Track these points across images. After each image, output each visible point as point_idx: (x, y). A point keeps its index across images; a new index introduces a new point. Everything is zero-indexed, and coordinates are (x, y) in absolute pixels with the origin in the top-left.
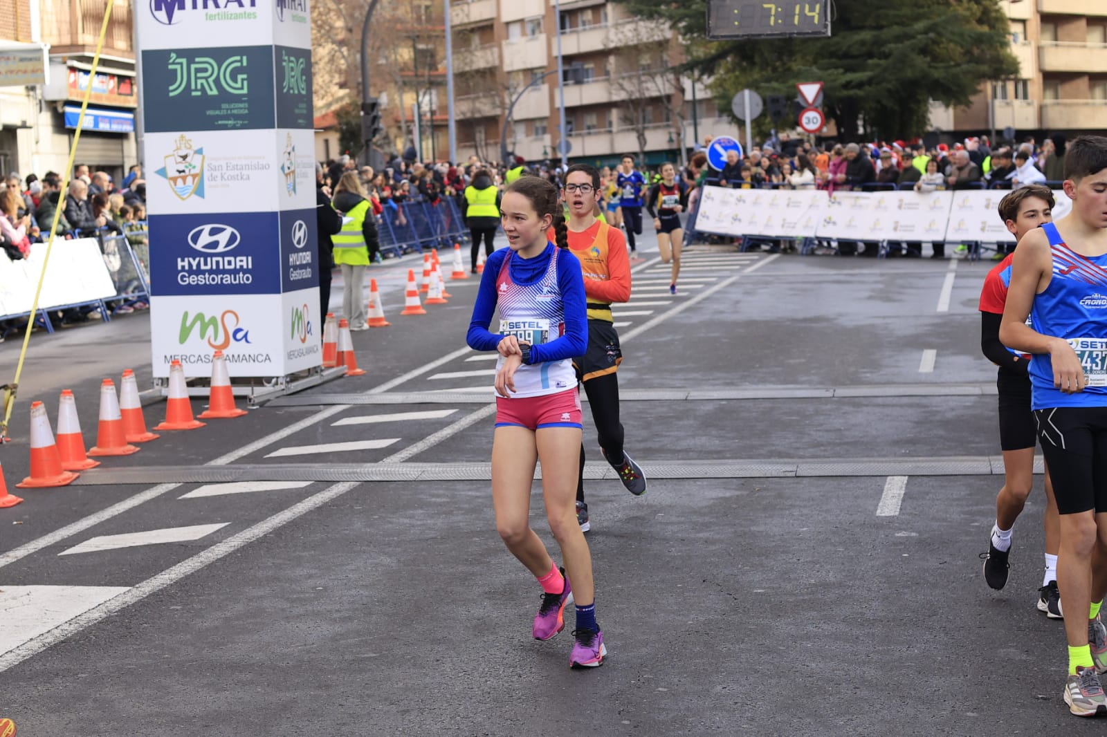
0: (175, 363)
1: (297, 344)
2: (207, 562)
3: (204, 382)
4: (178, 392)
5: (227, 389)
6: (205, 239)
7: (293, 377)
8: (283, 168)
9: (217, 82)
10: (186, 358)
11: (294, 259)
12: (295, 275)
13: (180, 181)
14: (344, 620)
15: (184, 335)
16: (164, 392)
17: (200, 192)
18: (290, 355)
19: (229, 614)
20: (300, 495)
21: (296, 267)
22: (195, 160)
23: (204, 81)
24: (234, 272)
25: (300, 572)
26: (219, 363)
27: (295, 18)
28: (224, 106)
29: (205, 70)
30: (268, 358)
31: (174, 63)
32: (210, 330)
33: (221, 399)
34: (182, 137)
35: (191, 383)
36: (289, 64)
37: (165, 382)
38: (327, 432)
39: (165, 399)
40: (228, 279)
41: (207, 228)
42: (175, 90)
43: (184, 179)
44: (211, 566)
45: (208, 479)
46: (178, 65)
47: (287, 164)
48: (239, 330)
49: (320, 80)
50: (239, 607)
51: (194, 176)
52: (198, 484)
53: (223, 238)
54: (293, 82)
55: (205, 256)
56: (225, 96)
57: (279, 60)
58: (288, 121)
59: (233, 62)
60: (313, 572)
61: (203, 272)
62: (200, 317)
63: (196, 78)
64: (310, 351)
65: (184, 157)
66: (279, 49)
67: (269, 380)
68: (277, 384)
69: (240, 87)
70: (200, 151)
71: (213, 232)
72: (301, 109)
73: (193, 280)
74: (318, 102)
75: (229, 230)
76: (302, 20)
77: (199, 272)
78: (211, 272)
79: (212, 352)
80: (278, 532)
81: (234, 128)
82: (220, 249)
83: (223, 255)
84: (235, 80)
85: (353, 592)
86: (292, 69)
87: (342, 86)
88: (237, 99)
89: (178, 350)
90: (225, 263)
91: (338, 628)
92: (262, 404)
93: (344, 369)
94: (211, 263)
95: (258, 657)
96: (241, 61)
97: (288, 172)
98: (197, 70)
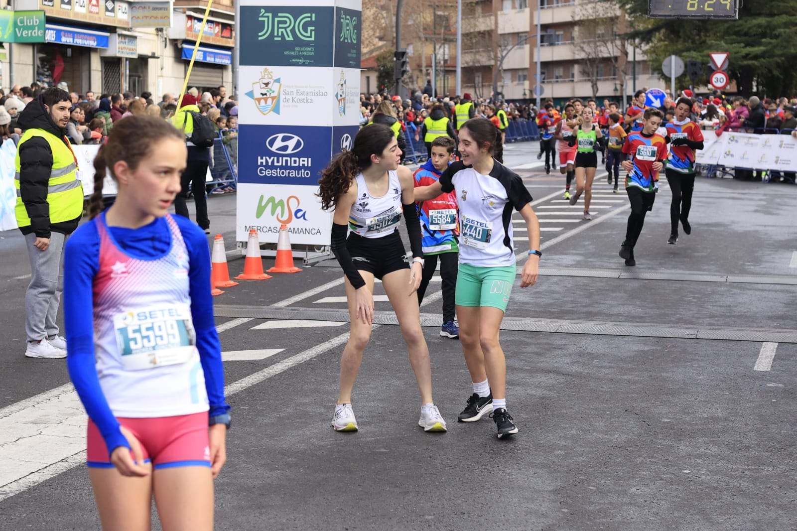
0: (252, 231)
2: (268, 376)
3: (272, 246)
4: (254, 252)
5: (289, 252)
6: (278, 144)
8: (337, 96)
9: (293, 31)
10: (261, 229)
13: (263, 101)
15: (260, 212)
16: (244, 252)
17: (276, 110)
19: (282, 415)
20: (337, 332)
22: (274, 87)
23: (283, 30)
24: (298, 168)
26: (284, 233)
28: (297, 49)
29: (285, 22)
31: (262, 16)
32: (279, 209)
33: (284, 259)
34: (266, 69)
35: (263, 247)
36: (345, 20)
37: (245, 245)
39: (244, 257)
40: (293, 174)
41: (281, 136)
42: (263, 36)
43: (266, 100)
44: (271, 379)
45: (271, 317)
46: (266, 18)
47: (340, 93)
48: (299, 211)
49: (366, 33)
50: (290, 410)
51: (273, 98)
52: (265, 320)
53: (291, 144)
54: (348, 34)
55: (278, 156)
56: (297, 42)
57: (339, 18)
58: (342, 62)
59: (305, 17)
61: (276, 167)
62: (272, 199)
63: (278, 28)
65: (267, 84)
66: (339, 9)
67: (319, 247)
68: (324, 250)
69: (309, 35)
70: (278, 81)
71: (284, 139)
72: (352, 54)
73: (268, 173)
74: (364, 50)
75: (296, 138)
77: (273, 167)
78: (281, 167)
79: (279, 225)
80: (321, 357)
81: (303, 65)
82: (289, 151)
83: (290, 156)
84: (306, 31)
85: (372, 404)
86: (348, 25)
87: (381, 39)
88: (307, 44)
89: (255, 222)
90: (292, 162)
92: (313, 265)
94: (282, 161)
95: (302, 447)
96: (311, 17)
97: (340, 99)
98: (279, 22)
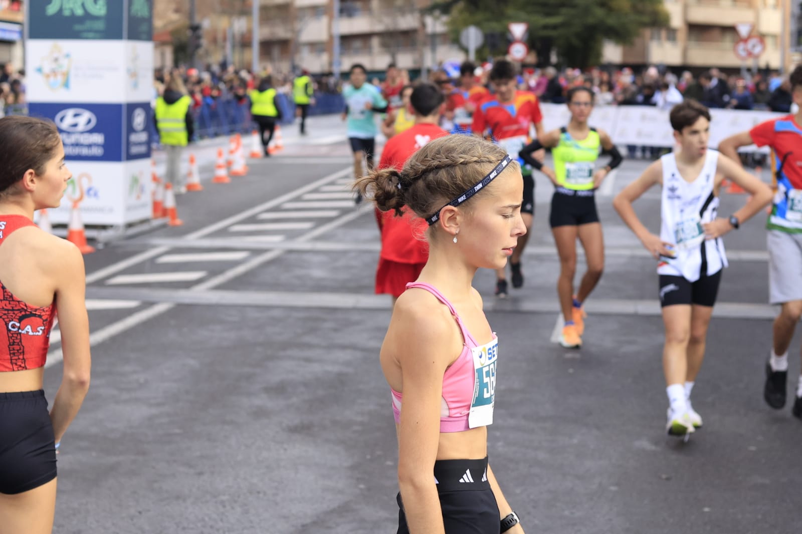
1: (133, 200)
3: (63, 226)
5: (81, 233)
6: (69, 120)
7: (130, 225)
8: (129, 71)
9: (83, 5)
11: (134, 137)
12: (135, 149)
14: (158, 405)
17: (66, 85)
18: (129, 208)
20: (129, 312)
21: (135, 144)
22: (64, 62)
23: (73, 4)
25: (127, 368)
26: (76, 212)
28: (87, 23)
30: (111, 210)
32: (70, 188)
34: (55, 44)
38: (152, 266)
40: (85, 151)
41: (71, 112)
47: (132, 68)
48: (91, 188)
53: (82, 120)
56: (88, 16)
58: (135, 35)
60: (137, 369)
63: (68, 1)
64: (143, 206)
65: (56, 60)
68: (116, 230)
69: (100, 9)
70: (67, 56)
71: (75, 116)
72: (144, 27)
74: (157, 24)
75: (87, 115)
78: (72, 145)
79: (70, 204)
80: (114, 339)
82: (80, 129)
84: (96, 4)
87: (176, 11)
91: (154, 411)
92: (106, 244)
93: (167, 220)
94: (73, 138)
97: (132, 74)
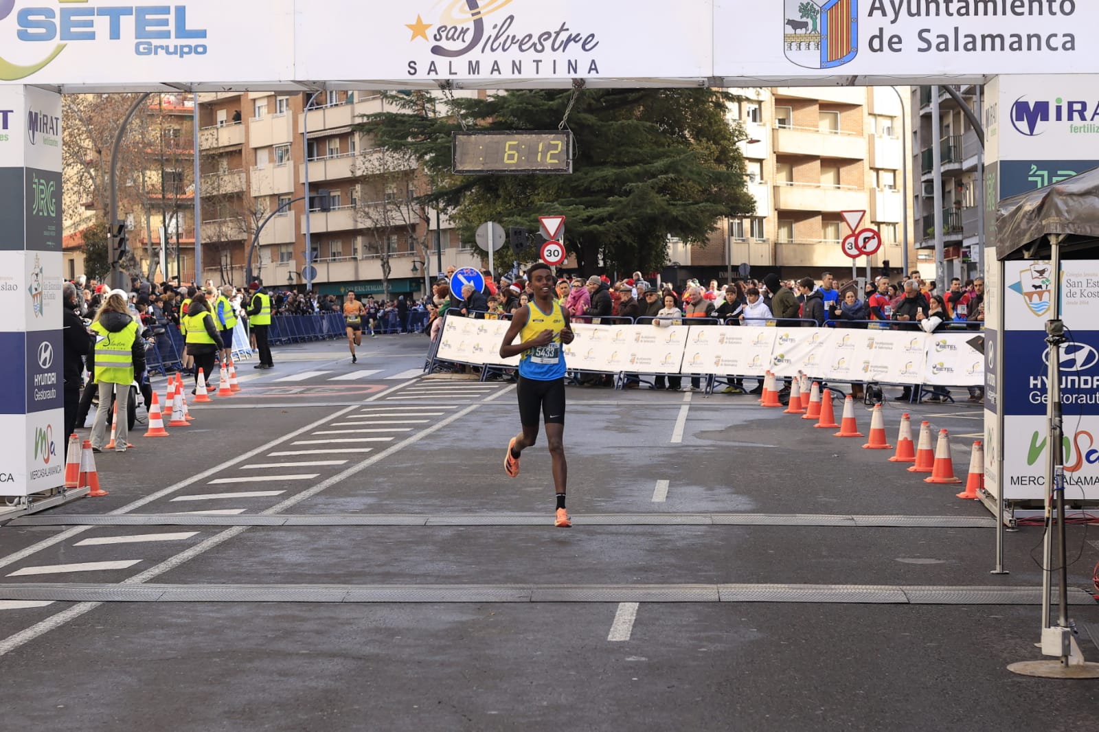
1: (40, 464)
7: (35, 497)
8: (30, 289)
11: (38, 379)
12: (40, 396)
18: (34, 475)
20: (41, 615)
21: (41, 388)
25: (41, 690)
27: (45, 141)
30: (11, 478)
36: (39, 186)
38: (70, 552)
47: (35, 285)
49: (68, 199)
54: (43, 204)
57: (30, 182)
60: (54, 690)
64: (54, 471)
66: (30, 171)
67: (11, 499)
68: (19, 503)
72: (50, 231)
74: (67, 222)
76: (54, 143)
80: (19, 650)
85: (94, 710)
86: (42, 192)
87: (89, 207)
92: (4, 523)
93: (87, 489)
97: (36, 294)
